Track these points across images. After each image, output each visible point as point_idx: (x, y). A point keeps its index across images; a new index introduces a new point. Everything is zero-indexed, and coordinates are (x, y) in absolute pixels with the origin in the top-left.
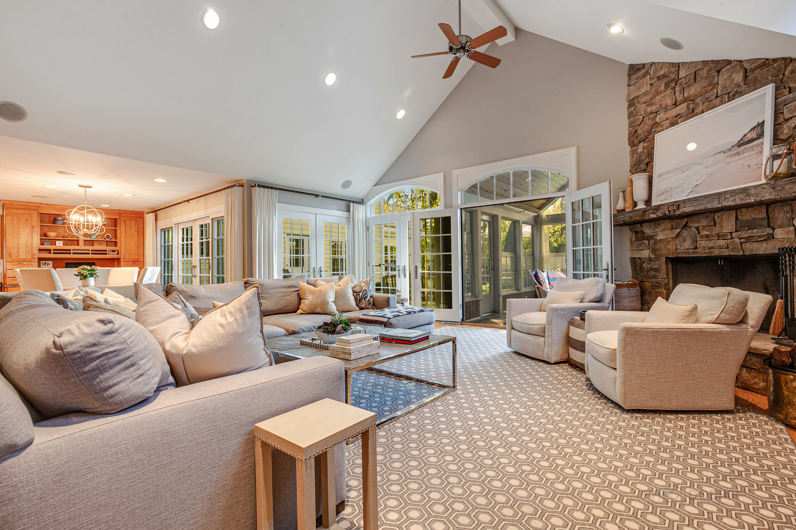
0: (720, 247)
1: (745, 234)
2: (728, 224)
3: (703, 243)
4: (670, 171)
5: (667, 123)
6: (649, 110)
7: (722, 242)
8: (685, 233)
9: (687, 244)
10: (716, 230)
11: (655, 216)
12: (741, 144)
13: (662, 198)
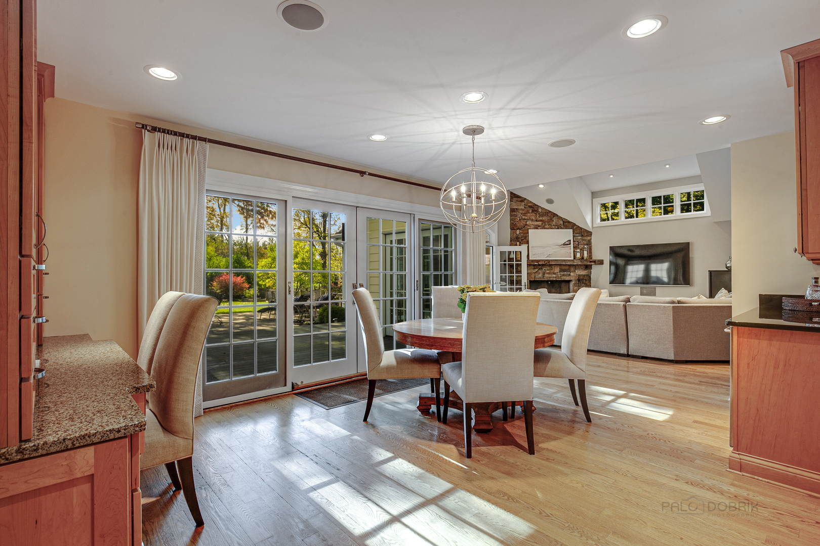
0: (554, 277)
1: (562, 273)
2: (557, 270)
3: (547, 275)
4: (537, 247)
5: (532, 227)
6: (524, 217)
7: (555, 276)
8: (540, 271)
9: (540, 275)
10: (552, 271)
11: (537, 264)
12: (564, 244)
13: (534, 256)
